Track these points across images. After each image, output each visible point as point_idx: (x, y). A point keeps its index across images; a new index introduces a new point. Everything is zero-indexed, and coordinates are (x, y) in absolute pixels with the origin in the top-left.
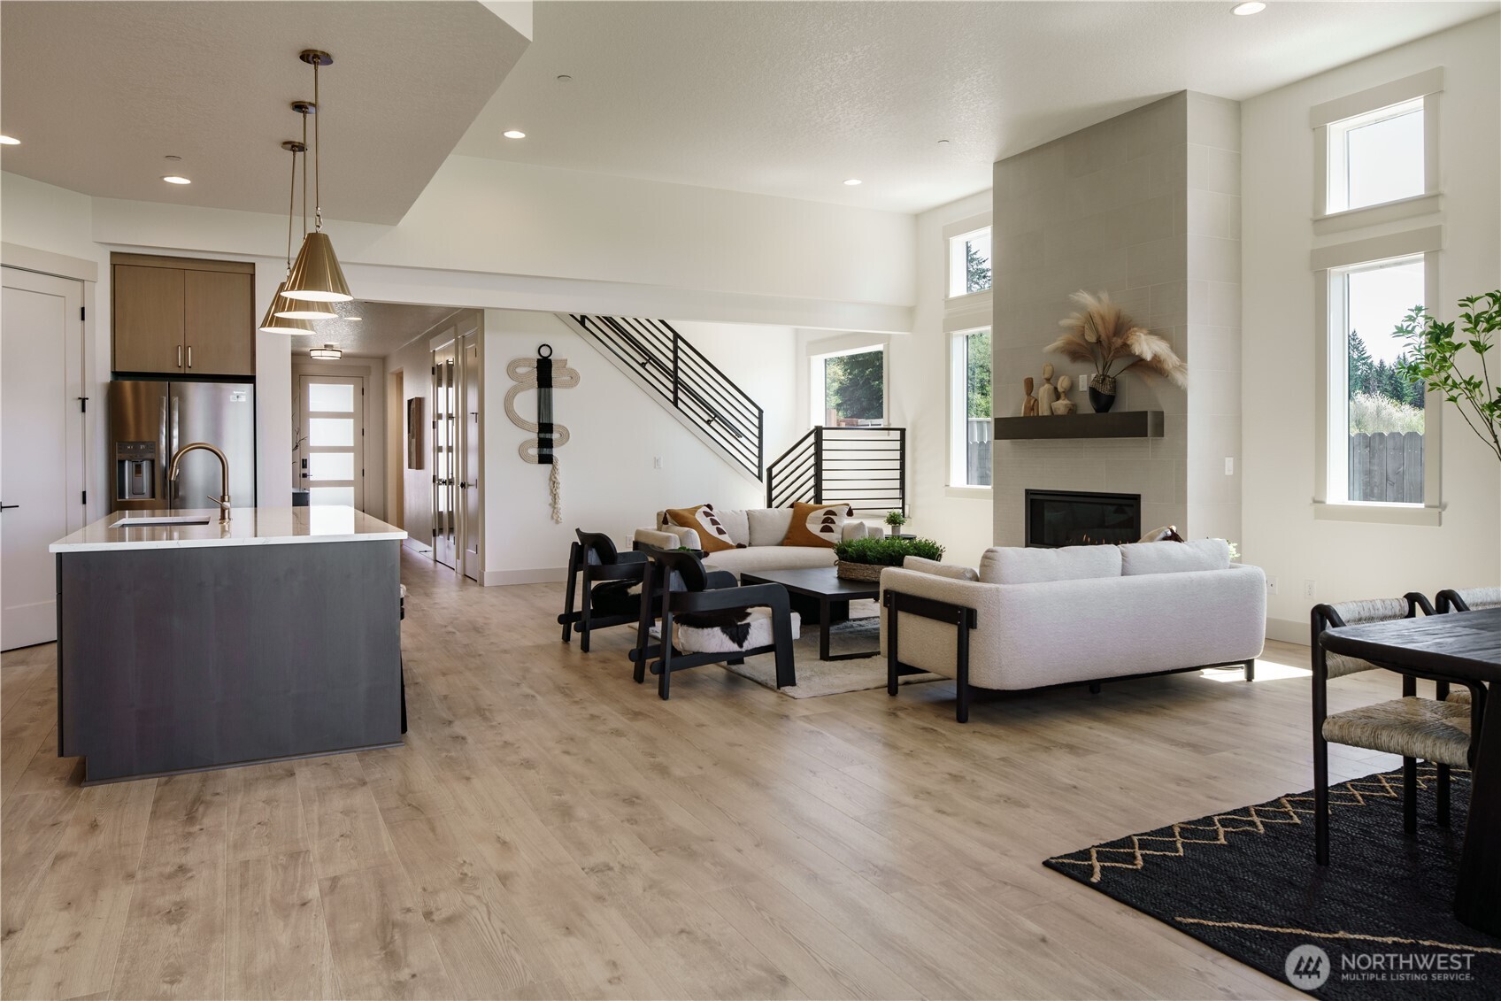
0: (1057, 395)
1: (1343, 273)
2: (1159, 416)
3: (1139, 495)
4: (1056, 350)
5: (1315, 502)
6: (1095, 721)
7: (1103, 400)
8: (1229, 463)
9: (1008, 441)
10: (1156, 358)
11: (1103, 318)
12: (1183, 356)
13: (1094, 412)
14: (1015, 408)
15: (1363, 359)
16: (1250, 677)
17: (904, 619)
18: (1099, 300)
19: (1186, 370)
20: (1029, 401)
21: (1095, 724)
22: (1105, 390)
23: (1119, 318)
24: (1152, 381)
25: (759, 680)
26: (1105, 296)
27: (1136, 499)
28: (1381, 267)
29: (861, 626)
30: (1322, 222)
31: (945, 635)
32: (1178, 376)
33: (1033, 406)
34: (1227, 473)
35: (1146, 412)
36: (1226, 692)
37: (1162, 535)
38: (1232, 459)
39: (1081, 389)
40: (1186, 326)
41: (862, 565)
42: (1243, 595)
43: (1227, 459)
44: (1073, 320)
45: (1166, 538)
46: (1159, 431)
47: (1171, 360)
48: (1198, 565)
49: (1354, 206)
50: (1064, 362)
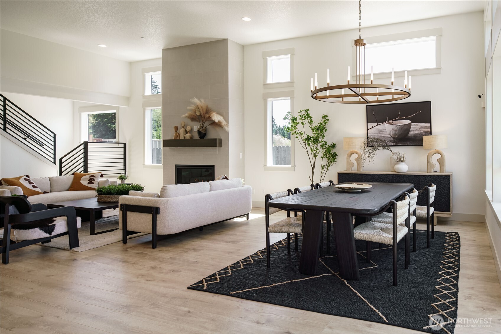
0: (186, 132)
1: (271, 101)
2: (220, 140)
3: (214, 166)
4: (186, 117)
5: (264, 166)
6: (202, 239)
7: (202, 134)
8: (241, 155)
9: (169, 148)
10: (219, 122)
11: (202, 108)
12: (227, 122)
13: (199, 138)
14: (171, 136)
15: (275, 125)
16: (248, 219)
17: (129, 213)
18: (201, 101)
19: (228, 126)
20: (176, 134)
21: (202, 241)
22: (203, 131)
23: (207, 108)
24: (218, 129)
25: (60, 247)
26: (203, 100)
27: (213, 167)
28: (280, 100)
29: (108, 219)
30: (265, 85)
31: (148, 218)
32: (226, 128)
33: (178, 136)
34: (240, 158)
35: (216, 139)
36: (241, 224)
37: (222, 178)
38: (242, 154)
39: (195, 131)
40: (228, 112)
41: (109, 196)
42: (246, 194)
43: (240, 154)
44: (191, 107)
45: (223, 179)
46: (220, 145)
47: (224, 123)
48: (233, 186)
49: (274, 82)
50: (189, 121)
